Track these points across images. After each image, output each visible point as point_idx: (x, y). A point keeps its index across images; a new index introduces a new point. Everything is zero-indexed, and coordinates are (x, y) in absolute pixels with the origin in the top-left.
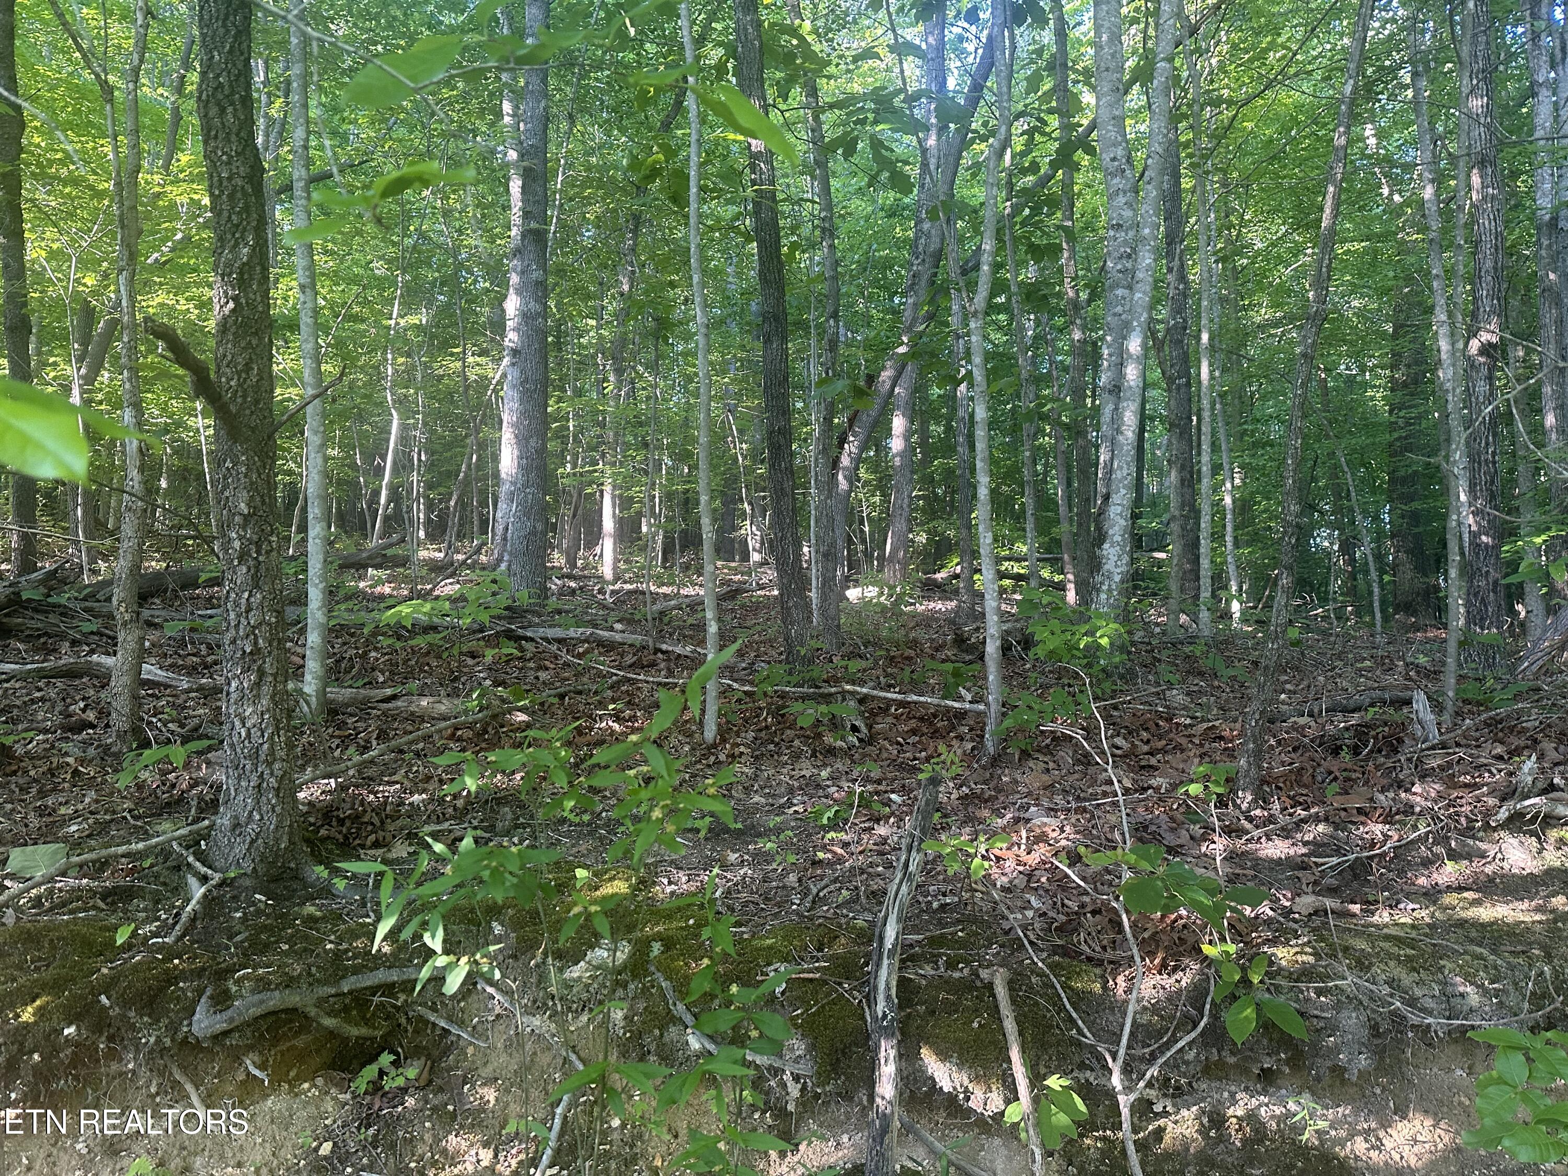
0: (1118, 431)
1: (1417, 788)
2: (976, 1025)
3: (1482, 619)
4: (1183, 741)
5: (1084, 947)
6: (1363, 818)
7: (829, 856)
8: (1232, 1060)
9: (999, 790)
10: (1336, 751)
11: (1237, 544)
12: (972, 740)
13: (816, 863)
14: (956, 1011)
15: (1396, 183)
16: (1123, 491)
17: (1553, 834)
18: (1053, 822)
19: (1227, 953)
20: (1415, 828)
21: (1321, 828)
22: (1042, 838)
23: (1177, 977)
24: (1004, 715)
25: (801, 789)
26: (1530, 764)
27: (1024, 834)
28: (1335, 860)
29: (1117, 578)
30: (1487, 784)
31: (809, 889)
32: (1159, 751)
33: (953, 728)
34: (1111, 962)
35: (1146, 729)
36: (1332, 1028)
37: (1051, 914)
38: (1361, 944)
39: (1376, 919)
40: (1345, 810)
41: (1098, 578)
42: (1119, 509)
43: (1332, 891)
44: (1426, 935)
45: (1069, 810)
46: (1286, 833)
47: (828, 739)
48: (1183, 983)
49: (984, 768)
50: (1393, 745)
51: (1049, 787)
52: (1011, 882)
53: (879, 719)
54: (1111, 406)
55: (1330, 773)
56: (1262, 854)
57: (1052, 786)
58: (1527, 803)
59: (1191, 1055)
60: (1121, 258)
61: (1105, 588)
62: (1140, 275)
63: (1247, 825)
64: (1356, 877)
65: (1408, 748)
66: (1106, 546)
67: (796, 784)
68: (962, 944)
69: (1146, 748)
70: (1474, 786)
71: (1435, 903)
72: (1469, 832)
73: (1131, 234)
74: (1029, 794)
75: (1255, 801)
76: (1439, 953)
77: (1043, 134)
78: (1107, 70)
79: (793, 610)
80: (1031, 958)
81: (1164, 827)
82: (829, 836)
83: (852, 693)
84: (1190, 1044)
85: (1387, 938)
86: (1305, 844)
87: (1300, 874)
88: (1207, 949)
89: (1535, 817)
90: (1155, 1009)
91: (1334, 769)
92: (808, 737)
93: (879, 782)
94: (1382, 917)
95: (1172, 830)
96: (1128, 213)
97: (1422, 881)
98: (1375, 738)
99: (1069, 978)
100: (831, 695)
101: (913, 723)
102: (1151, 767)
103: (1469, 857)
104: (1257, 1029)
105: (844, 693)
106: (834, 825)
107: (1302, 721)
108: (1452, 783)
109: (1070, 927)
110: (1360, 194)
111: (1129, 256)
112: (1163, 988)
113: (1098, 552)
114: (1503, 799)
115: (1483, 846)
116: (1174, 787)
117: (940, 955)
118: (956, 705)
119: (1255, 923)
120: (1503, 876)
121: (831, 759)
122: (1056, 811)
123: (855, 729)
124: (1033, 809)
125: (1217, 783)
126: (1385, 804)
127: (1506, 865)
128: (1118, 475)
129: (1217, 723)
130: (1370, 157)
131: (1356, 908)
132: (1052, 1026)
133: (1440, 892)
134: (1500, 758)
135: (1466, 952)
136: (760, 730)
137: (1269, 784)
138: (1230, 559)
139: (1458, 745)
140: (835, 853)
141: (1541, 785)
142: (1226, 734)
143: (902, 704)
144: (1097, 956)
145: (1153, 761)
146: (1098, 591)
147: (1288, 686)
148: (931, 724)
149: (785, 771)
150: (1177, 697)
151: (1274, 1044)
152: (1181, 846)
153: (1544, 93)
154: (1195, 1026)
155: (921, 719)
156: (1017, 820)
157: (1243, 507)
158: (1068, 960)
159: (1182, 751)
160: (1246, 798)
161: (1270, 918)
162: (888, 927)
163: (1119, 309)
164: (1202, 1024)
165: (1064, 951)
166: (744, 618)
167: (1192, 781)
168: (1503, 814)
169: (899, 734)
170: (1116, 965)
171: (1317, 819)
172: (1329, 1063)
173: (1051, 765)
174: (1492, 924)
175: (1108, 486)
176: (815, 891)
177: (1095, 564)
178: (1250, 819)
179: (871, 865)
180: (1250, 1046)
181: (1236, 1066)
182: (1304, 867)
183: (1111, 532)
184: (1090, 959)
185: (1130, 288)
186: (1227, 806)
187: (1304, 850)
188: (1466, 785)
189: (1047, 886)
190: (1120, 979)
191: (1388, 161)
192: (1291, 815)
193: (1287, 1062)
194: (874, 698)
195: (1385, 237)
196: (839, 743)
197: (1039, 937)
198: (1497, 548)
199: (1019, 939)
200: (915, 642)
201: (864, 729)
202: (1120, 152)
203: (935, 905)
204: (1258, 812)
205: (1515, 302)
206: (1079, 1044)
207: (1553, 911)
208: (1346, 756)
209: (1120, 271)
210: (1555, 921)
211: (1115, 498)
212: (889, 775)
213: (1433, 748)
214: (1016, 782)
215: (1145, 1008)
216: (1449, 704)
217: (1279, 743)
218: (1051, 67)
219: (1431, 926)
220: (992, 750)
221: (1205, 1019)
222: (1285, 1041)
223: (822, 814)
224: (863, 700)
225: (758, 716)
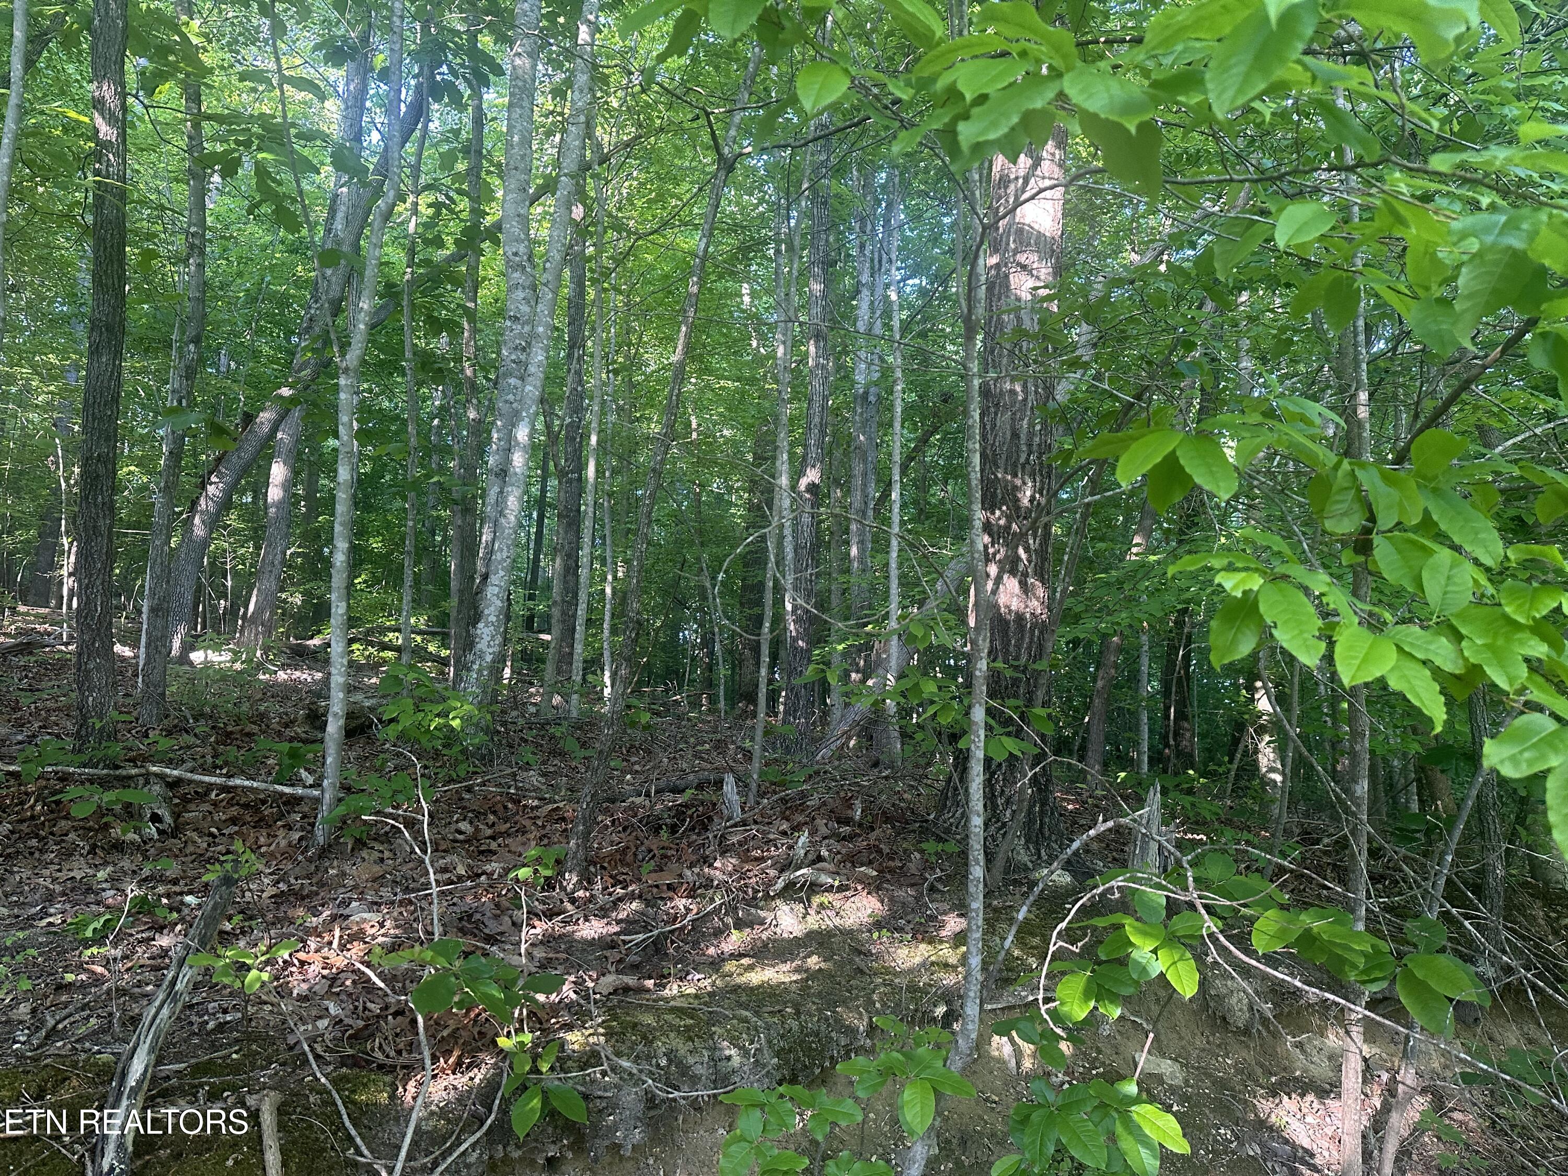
0: (501, 513)
1: (717, 864)
2: (230, 1163)
3: (795, 711)
4: (528, 823)
5: (378, 1055)
6: (671, 894)
7: (83, 977)
8: (516, 1154)
9: (321, 884)
10: (657, 830)
11: (614, 631)
12: (302, 829)
13: (61, 987)
14: (209, 1150)
15: (762, 337)
16: (502, 573)
17: (816, 900)
18: (375, 917)
19: (522, 1044)
20: (712, 900)
21: (635, 905)
22: (359, 936)
23: (471, 1074)
24: (340, 800)
25: (64, 894)
26: (804, 838)
27: (337, 933)
28: (641, 937)
29: (489, 658)
30: (772, 858)
31: (43, 1022)
32: (501, 834)
33: (281, 816)
34: (403, 1067)
35: (494, 813)
36: (613, 1106)
37: (347, 1021)
38: (649, 1019)
39: (667, 992)
40: (657, 886)
41: (470, 657)
42: (496, 590)
43: (635, 968)
44: (705, 1004)
45: (393, 903)
46: (603, 913)
47: (116, 832)
48: (477, 1081)
49: (310, 860)
50: (703, 825)
51: (378, 880)
52: (310, 989)
53: (192, 806)
54: (496, 489)
55: (650, 851)
56: (578, 935)
57: (383, 877)
58: (798, 873)
59: (473, 1158)
60: (516, 348)
61: (476, 667)
62: (532, 369)
63: (569, 906)
64: (657, 951)
65: (718, 826)
66: (480, 625)
67: (58, 888)
68: (236, 1068)
69: (489, 832)
70: (762, 859)
71: (717, 971)
72: (752, 902)
73: (527, 328)
74: (355, 887)
75: (580, 882)
76: (712, 1019)
77: (452, 211)
78: (516, 169)
79: (95, 675)
80: (314, 1075)
81: (488, 914)
82: (88, 952)
83: (161, 777)
84: (473, 1146)
85: (674, 1010)
86: (618, 922)
87: (607, 953)
88: (502, 1042)
89: (803, 885)
90: (443, 1113)
91: (654, 847)
92: (90, 829)
93: (175, 882)
94: (673, 989)
95: (496, 917)
96: (525, 309)
97: (712, 951)
98: (691, 817)
99: (353, 1092)
100: (130, 777)
101: (234, 811)
102: (490, 851)
103: (751, 925)
104: (543, 1117)
105: (147, 776)
106: (99, 940)
107: (638, 800)
108: (745, 858)
109: (367, 1033)
110: (735, 341)
111: (524, 349)
112: (455, 1088)
113: (472, 631)
114: (782, 871)
115: (762, 914)
116: (507, 871)
117: (201, 1085)
118: (287, 790)
119: (554, 1009)
120: (775, 941)
121: (116, 856)
122: (380, 905)
123: (156, 818)
124: (354, 904)
125: (547, 867)
126: (690, 879)
127: (778, 931)
128: (498, 556)
129: (561, 805)
130: (744, 311)
131: (650, 983)
132: (324, 1150)
133: (723, 960)
134: (784, 833)
135: (734, 1017)
136: (21, 821)
137: (595, 865)
138: (606, 645)
139: (756, 822)
140: (93, 972)
141: (811, 857)
142: (568, 815)
143: (224, 789)
144: (389, 1062)
145: (494, 846)
146: (469, 670)
147: (637, 767)
148: (257, 811)
149: (46, 872)
150: (533, 778)
151: (559, 1131)
152: (502, 933)
153: (865, 292)
154: (482, 1124)
155: (246, 806)
156: (334, 918)
157: (621, 597)
158: (356, 1070)
159: (524, 833)
160: (571, 879)
161: (572, 1001)
162: (135, 1060)
163: (511, 397)
164: (489, 1122)
165: (354, 1062)
166: (38, 678)
167: (524, 866)
168: (780, 884)
169: (214, 823)
170: (409, 1069)
171: (632, 897)
172: (607, 1143)
173: (387, 854)
174: (760, 986)
175: (488, 566)
176: (51, 1022)
177: (468, 644)
178: (573, 901)
179: (139, 985)
180: (534, 1138)
181: (521, 1159)
182: (613, 945)
183: (486, 612)
184: (381, 1067)
185: (522, 379)
186: (554, 889)
187: (617, 929)
188: (756, 859)
189: (351, 990)
190: (412, 1083)
191: (757, 316)
192: (610, 894)
193: (570, 1147)
194: (190, 782)
195: (752, 381)
196: (131, 836)
197: (328, 1049)
198: (809, 651)
199: (304, 1053)
200: (263, 717)
201: (168, 819)
202: (522, 249)
203: (211, 1025)
204: (581, 893)
205: (838, 454)
206: (356, 1164)
207: (807, 971)
208: (664, 834)
209: (514, 361)
210: (807, 979)
211: (494, 579)
212: (190, 873)
213: (735, 825)
214: (343, 874)
215: (432, 1113)
216: (754, 786)
217: (613, 822)
218: (466, 151)
219: (711, 995)
220: (321, 840)
221: (493, 1116)
222: (570, 1128)
223: (86, 926)
224: (174, 784)
225: (22, 803)
